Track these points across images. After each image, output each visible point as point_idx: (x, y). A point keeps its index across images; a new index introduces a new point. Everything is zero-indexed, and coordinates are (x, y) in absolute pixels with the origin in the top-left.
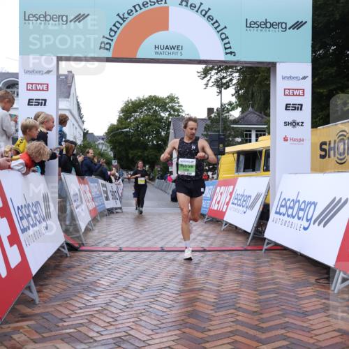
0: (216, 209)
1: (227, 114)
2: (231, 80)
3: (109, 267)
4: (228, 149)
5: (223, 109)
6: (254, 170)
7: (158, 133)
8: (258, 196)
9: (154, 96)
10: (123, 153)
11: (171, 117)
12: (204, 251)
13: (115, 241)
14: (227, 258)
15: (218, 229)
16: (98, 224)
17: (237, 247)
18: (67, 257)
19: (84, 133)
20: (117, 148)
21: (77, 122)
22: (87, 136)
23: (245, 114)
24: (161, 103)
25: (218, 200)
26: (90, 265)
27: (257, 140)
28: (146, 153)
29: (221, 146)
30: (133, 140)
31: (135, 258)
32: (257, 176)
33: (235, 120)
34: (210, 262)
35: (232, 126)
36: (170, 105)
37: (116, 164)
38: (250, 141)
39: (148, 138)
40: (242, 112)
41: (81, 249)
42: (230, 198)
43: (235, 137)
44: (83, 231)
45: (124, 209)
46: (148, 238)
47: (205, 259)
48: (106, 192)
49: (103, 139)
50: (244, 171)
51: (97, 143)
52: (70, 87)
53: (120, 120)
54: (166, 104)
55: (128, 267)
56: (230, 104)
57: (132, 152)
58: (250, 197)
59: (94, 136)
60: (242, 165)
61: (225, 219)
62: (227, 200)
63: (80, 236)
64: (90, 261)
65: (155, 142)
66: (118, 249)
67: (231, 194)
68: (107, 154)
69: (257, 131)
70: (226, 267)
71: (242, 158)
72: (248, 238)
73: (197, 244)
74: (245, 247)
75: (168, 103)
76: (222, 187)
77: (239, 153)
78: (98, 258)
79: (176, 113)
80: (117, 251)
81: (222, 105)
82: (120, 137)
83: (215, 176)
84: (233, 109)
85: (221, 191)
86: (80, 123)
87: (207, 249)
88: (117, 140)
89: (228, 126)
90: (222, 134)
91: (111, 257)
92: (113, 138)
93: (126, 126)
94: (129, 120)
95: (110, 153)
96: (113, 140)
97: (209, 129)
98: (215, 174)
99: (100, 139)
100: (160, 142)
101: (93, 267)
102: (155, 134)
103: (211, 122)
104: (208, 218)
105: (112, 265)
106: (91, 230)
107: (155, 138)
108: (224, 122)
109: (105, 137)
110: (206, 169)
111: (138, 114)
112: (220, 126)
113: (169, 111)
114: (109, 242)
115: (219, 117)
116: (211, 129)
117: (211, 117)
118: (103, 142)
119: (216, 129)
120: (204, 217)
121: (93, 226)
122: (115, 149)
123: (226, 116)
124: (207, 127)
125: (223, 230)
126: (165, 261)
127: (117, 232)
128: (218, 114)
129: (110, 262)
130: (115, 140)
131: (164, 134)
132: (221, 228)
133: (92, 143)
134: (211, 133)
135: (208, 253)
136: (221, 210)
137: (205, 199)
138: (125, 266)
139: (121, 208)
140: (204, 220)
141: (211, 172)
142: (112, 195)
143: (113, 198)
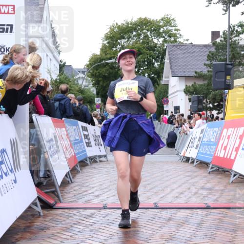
0: (222, 156)
1: (236, 38)
3: (92, 228)
4: (237, 82)
5: (232, 32)
7: (150, 64)
11: (166, 44)
12: (208, 208)
13: (98, 196)
15: (225, 180)
16: (78, 176)
18: (40, 216)
19: (60, 65)
20: (101, 83)
22: (65, 69)
24: (154, 27)
25: (225, 144)
26: (68, 226)
29: (228, 77)
34: (215, 222)
35: (242, 52)
36: (165, 28)
37: (100, 102)
41: (57, 206)
42: (240, 143)
44: (59, 184)
45: (110, 157)
47: (209, 218)
48: (86, 137)
49: (83, 72)
51: (77, 77)
53: (104, 49)
54: (160, 27)
55: (114, 228)
56: (241, 25)
59: (72, 69)
61: (233, 169)
62: (237, 145)
63: (56, 191)
64: (68, 221)
65: (147, 75)
66: (101, 206)
68: (89, 90)
70: (236, 228)
73: (199, 199)
75: (163, 27)
76: (230, 130)
78: (77, 217)
79: (172, 39)
80: (100, 209)
81: (230, 27)
82: (104, 70)
83: (221, 116)
85: (229, 134)
86: (56, 54)
87: (212, 206)
88: (101, 74)
89: (238, 54)
90: (230, 63)
91: (93, 216)
92: (95, 71)
93: (111, 56)
94: (114, 49)
95: (92, 89)
96: (96, 74)
97: (213, 58)
98: (221, 113)
99: (80, 72)
100: (153, 75)
101: (72, 228)
102: (147, 65)
103: (215, 49)
104: (212, 168)
105: (95, 226)
106: (69, 183)
107: (147, 70)
108: (233, 47)
109: (86, 70)
110: (210, 107)
111: (126, 40)
112: (228, 53)
113: (164, 37)
114: (91, 198)
115: (226, 41)
116: (216, 58)
117: (216, 42)
118: (83, 76)
119: (222, 57)
120: (208, 166)
121: (71, 178)
122: (98, 84)
123: (235, 41)
124: (210, 55)
125: (232, 183)
126: (159, 221)
127: (101, 185)
128: (225, 38)
129: (92, 221)
130: (98, 74)
131: (158, 65)
132: (230, 179)
133: (70, 77)
134: (215, 63)
135: (213, 210)
136: (228, 157)
137: (209, 144)
138: (111, 227)
139: (106, 155)
140: (208, 169)
141: (216, 110)
142: (95, 140)
143: (95, 144)
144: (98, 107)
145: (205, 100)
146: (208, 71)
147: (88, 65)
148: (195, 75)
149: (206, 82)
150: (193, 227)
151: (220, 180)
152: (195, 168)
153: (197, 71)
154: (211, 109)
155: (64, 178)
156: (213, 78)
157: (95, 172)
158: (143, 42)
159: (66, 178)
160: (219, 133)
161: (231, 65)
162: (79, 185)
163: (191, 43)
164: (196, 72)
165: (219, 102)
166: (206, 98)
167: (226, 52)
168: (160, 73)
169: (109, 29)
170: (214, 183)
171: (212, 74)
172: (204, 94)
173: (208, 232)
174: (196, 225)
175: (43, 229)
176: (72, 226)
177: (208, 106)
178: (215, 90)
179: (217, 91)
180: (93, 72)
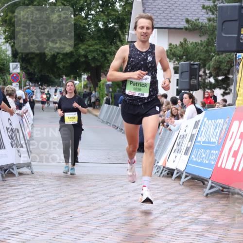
0: (229, 167)
13: (18, 233)
15: (233, 209)
25: (235, 148)
37: (18, 70)
39: (87, 15)
45: (36, 167)
46: (86, 228)
65: (101, 24)
83: (229, 98)
92: (10, 14)
95: (4, 47)
100: (112, 25)
102: (102, 6)
104: (212, 187)
107: (102, 14)
110: (210, 83)
114: (5, 237)
120: (204, 184)
127: (23, 215)
131: (120, 6)
134: (222, 4)
136: (240, 170)
137: (207, 146)
139: (30, 163)
140: (205, 189)
141: (220, 88)
142: (11, 138)
143: (11, 144)
144: (15, 78)
145: (203, 70)
146: (209, 20)
148: (187, 26)
149: (204, 39)
151: (225, 208)
152: (182, 187)
153: (190, 18)
154: (212, 87)
156: (216, 32)
157: (11, 192)
160: (224, 128)
164: (187, 21)
165: (226, 75)
166: (204, 66)
168: (124, 20)
170: (216, 214)
171: (215, 24)
172: (200, 59)
177: (207, 81)
178: (219, 53)
179: (224, 55)
180: (7, 16)
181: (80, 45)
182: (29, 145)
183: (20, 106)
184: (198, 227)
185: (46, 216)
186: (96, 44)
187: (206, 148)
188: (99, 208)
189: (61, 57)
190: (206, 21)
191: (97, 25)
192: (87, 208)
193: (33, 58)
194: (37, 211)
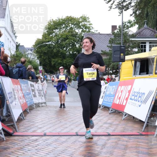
0: (117, 103)
1: (127, 30)
2: (130, 3)
3: (36, 148)
4: (127, 57)
5: (124, 26)
6: (147, 74)
7: (74, 45)
8: (150, 93)
9: (71, 17)
10: (47, 61)
11: (83, 33)
12: (109, 135)
13: (41, 128)
14: (127, 141)
15: (119, 118)
16: (28, 115)
17: (135, 132)
18: (3, 140)
19: (16, 45)
20: (43, 57)
21: (11, 37)
22: (19, 48)
23: (141, 30)
24: (77, 22)
25: (119, 96)
26: (22, 147)
27: (150, 50)
28: (65, 61)
29: (122, 55)
30: (55, 50)
31: (56, 141)
32: (149, 78)
33: (133, 34)
34: (114, 144)
35: (131, 39)
36: (83, 23)
37: (42, 69)
38: (145, 51)
39: (66, 49)
40: (139, 28)
41: (14, 134)
42: (129, 95)
43: (133, 48)
44: (16, 120)
45: (48, 104)
46: (66, 126)
47: (110, 141)
48: (33, 91)
49: (31, 50)
50: (140, 74)
51: (28, 53)
52: (5, 9)
53: (44, 36)
54: (80, 22)
55: (51, 148)
56: (130, 22)
57: (53, 60)
58: (144, 94)
59: (24, 48)
60: (138, 70)
61: (124, 111)
62: (127, 96)
63: (14, 125)
64: (21, 144)
66: (43, 134)
67: (129, 92)
68: (35, 61)
69: (150, 43)
70: (126, 148)
71: (138, 64)
72: (143, 126)
73: (103, 130)
74: (141, 132)
75: (81, 22)
76: (123, 87)
77: (136, 60)
78: (28, 141)
79: (87, 30)
80: (42, 136)
81: (123, 23)
82: (44, 49)
83: (117, 78)
84: (132, 26)
85: (122, 89)
86: (14, 38)
87: (111, 134)
88: (42, 51)
89: (128, 40)
90: (123, 45)
91: (38, 141)
92: (39, 49)
93: (49, 40)
94: (51, 35)
95: (37, 61)
96: (39, 51)
97: (113, 42)
98: (117, 76)
99: (29, 50)
100: (75, 52)
101: (24, 148)
102: (71, 46)
103: (114, 37)
104: (112, 110)
105: (38, 146)
106: (22, 120)
107: (71, 49)
108: (124, 36)
109: (33, 49)
110: (110, 73)
111: (58, 30)
112: (121, 39)
113: (82, 28)
114: (36, 129)
115: (121, 32)
116: (115, 42)
117: (114, 32)
118: (31, 52)
119: (118, 42)
120: (109, 109)
121: (24, 116)
122: (41, 57)
123: (126, 32)
124: (111, 40)
125: (124, 120)
126: (79, 143)
127: (43, 121)
128: (120, 30)
129: (37, 144)
130: (40, 51)
131: (78, 46)
132: (122, 118)
133: (23, 53)
134: (114, 45)
135: (112, 136)
136: (121, 104)
138: (49, 147)
139: (46, 102)
140: (109, 111)
141: (114, 75)
142: (39, 93)
143: (39, 95)
144: (41, 72)
145: (108, 68)
146: (110, 51)
147: (34, 46)
148: (102, 53)
149: (108, 57)
150: (100, 147)
151: (117, 118)
152: (101, 111)
153: (103, 50)
154: (111, 74)
155: (19, 117)
156: (112, 55)
157: (39, 113)
158: (69, 32)
159: (20, 117)
160: (116, 89)
161: (124, 46)
162: (29, 121)
163: (99, 33)
164: (102, 51)
165: (116, 70)
166: (108, 67)
167: (121, 38)
168: (79, 51)
169: (48, 23)
170: (113, 120)
171: (112, 52)
172: (107, 64)
173: (109, 150)
174: (101, 146)
175: (5, 149)
176: (24, 147)
177: (109, 72)
178: (114, 62)
179: (115, 63)
180: (38, 50)
181: (64, 60)
182: (46, 96)
183: (42, 82)
184: (107, 125)
185: (51, 121)
186: (69, 60)
187: (109, 96)
188: (71, 119)
189: (57, 64)
190: (109, 51)
191: (70, 53)
192: (66, 118)
193: (47, 65)
194: (48, 120)
